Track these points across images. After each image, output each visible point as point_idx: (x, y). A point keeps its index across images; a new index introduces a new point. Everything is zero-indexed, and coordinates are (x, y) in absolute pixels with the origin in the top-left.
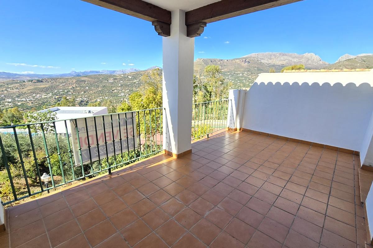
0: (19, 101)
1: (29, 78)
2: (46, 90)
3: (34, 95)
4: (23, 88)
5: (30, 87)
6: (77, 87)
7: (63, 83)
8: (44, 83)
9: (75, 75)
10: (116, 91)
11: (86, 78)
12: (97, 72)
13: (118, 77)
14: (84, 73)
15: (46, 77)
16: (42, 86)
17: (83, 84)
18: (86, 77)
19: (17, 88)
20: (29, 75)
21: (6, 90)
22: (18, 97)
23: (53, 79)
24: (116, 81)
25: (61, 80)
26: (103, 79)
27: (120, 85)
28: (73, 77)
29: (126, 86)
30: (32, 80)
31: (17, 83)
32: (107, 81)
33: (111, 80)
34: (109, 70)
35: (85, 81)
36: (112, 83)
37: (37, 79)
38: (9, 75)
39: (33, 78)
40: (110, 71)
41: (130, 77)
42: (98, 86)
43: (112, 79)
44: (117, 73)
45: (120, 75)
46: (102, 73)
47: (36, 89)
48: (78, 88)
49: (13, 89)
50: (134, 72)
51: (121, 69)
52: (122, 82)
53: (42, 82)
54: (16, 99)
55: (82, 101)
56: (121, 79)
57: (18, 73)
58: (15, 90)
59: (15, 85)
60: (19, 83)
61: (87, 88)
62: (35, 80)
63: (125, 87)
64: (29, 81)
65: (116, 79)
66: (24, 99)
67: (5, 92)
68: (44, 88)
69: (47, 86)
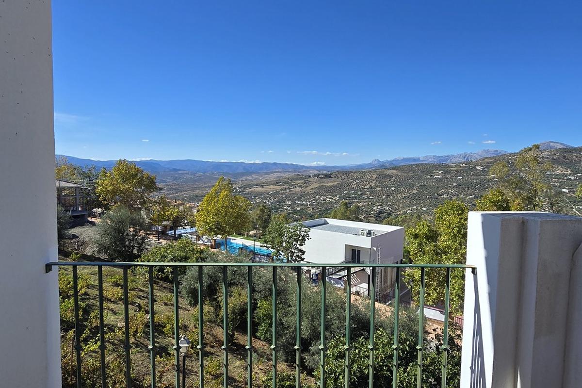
0: (299, 205)
1: (316, 172)
2: (332, 191)
3: (317, 197)
4: (307, 187)
5: (315, 185)
6: (376, 186)
7: (357, 179)
8: (332, 180)
9: (377, 165)
10: (445, 196)
11: (393, 171)
12: (414, 160)
13: (453, 169)
14: (391, 162)
15: (336, 170)
16: (329, 183)
17: (387, 182)
18: (393, 169)
19: (300, 186)
20: (317, 168)
21: (289, 189)
22: (299, 199)
23: (346, 173)
24: (449, 176)
25: (355, 175)
26: (423, 172)
27: (454, 184)
28: (374, 169)
29: (469, 186)
30: (319, 175)
31: (302, 178)
32: (431, 176)
33: (438, 175)
34: (437, 155)
35: (391, 176)
36: (440, 180)
37: (325, 172)
38: (295, 168)
39: (321, 172)
40: (439, 157)
41: (481, 169)
42: (412, 186)
43: (440, 172)
44: (453, 160)
45: (458, 164)
46: (422, 161)
47: (320, 187)
48: (379, 189)
49: (296, 187)
50: (490, 158)
51: (462, 152)
52: (461, 178)
53: (330, 177)
54: (297, 202)
55: (380, 212)
56: (459, 173)
57: (306, 165)
58: (298, 189)
59: (299, 181)
60: (304, 179)
61: (393, 189)
62: (322, 175)
63: (466, 189)
64: (315, 176)
65: (449, 172)
66: (304, 202)
67: (288, 191)
68: (331, 187)
69: (336, 183)
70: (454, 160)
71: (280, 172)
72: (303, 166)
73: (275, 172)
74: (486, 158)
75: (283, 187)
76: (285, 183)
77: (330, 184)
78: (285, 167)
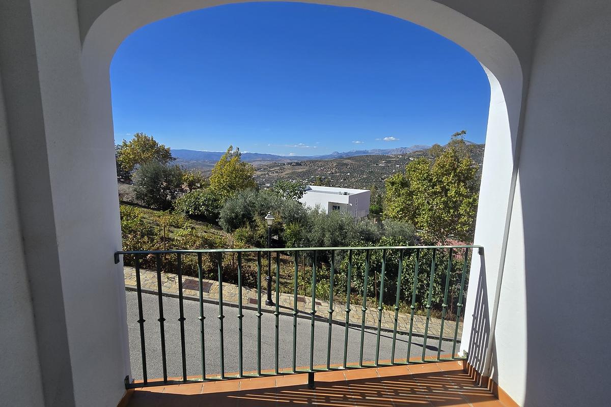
1: (289, 161)
2: (302, 175)
3: (290, 180)
4: (282, 172)
5: (288, 171)
6: (336, 172)
7: (321, 166)
8: (302, 167)
9: (337, 156)
11: (349, 161)
12: (364, 152)
13: (393, 159)
14: (347, 154)
15: (305, 159)
17: (345, 170)
18: (349, 159)
19: (277, 172)
20: (290, 158)
21: (268, 174)
23: (313, 162)
24: (389, 165)
25: (320, 163)
26: (371, 162)
28: (334, 159)
30: (292, 163)
31: (278, 166)
32: (377, 164)
33: (382, 164)
34: (381, 149)
35: (347, 165)
36: (383, 168)
37: (296, 161)
38: (273, 157)
39: (293, 161)
40: (383, 150)
41: (413, 159)
42: (362, 172)
43: (384, 162)
45: (396, 156)
46: (371, 153)
47: (293, 173)
48: (338, 174)
49: (273, 173)
50: (420, 151)
51: (399, 147)
52: (398, 166)
53: (301, 165)
56: (397, 162)
58: (275, 174)
59: (276, 168)
60: (279, 166)
61: (349, 174)
62: (294, 163)
64: (289, 164)
65: (389, 162)
67: (267, 176)
68: (301, 172)
69: (305, 170)
70: (394, 153)
71: (260, 161)
72: (279, 156)
73: (256, 161)
74: (417, 151)
75: (263, 173)
76: (264, 169)
77: (300, 170)
78: (264, 157)
